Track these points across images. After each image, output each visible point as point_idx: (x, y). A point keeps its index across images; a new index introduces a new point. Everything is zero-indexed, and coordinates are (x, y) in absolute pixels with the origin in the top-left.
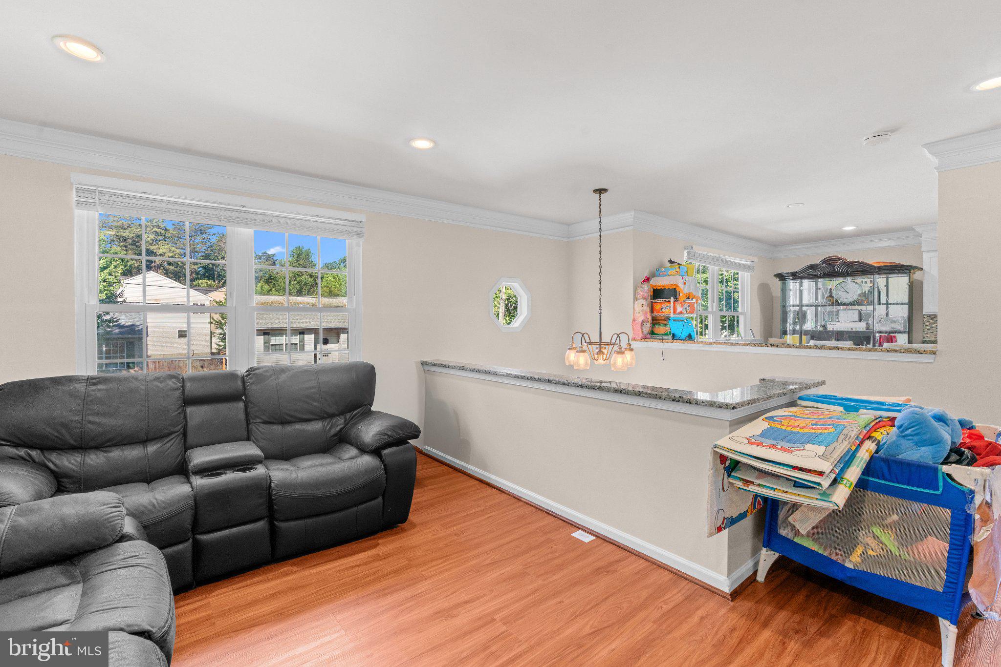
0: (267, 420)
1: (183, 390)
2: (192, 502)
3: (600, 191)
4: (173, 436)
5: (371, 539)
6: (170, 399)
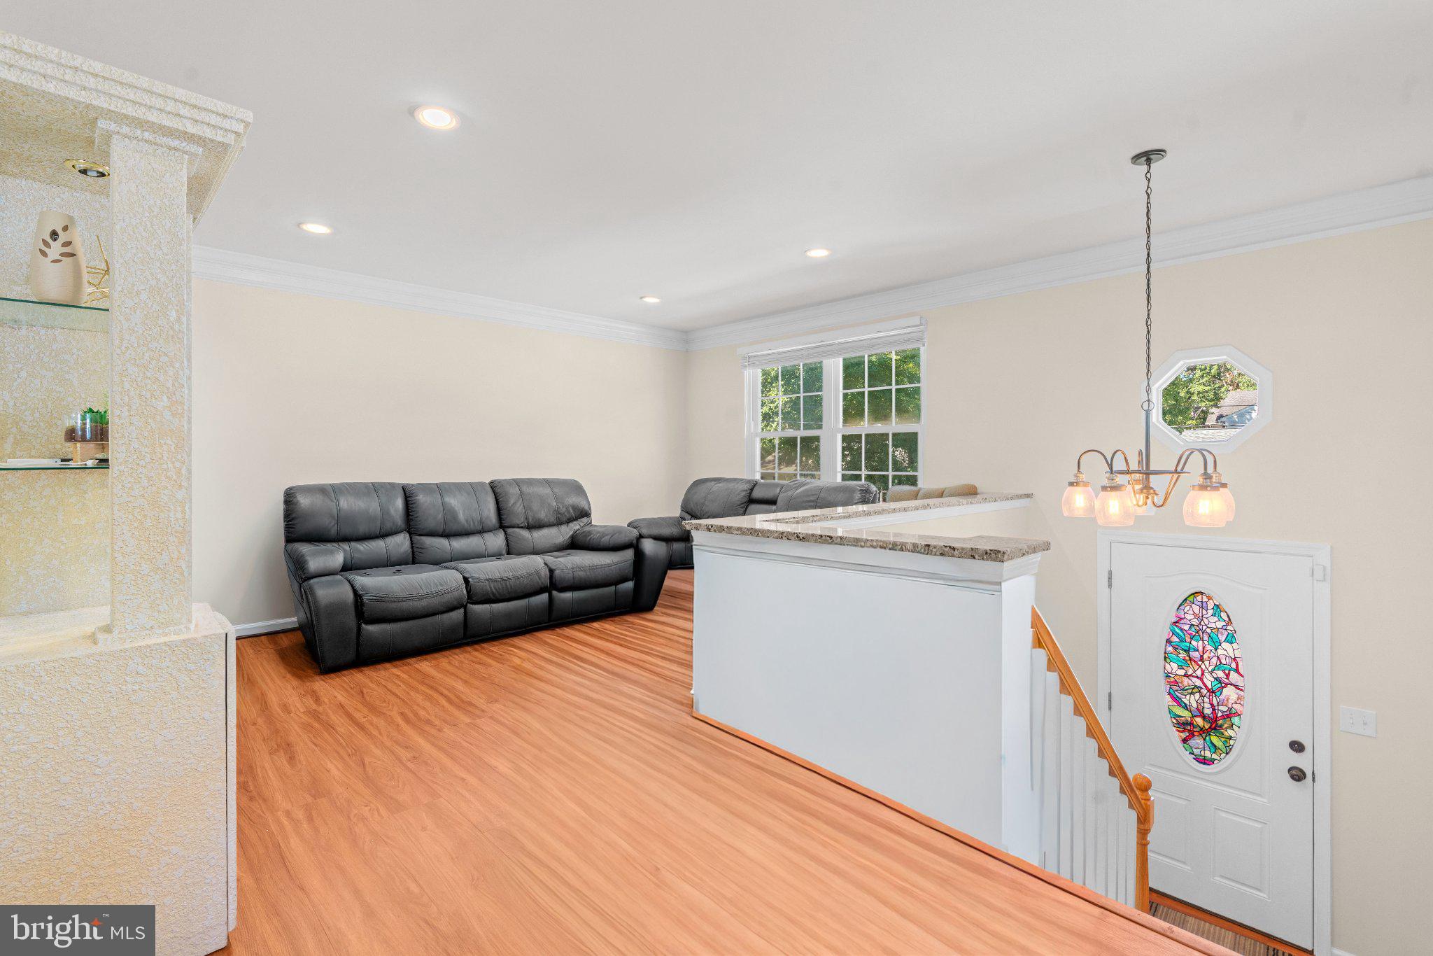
1: (751, 493)
6: (739, 497)
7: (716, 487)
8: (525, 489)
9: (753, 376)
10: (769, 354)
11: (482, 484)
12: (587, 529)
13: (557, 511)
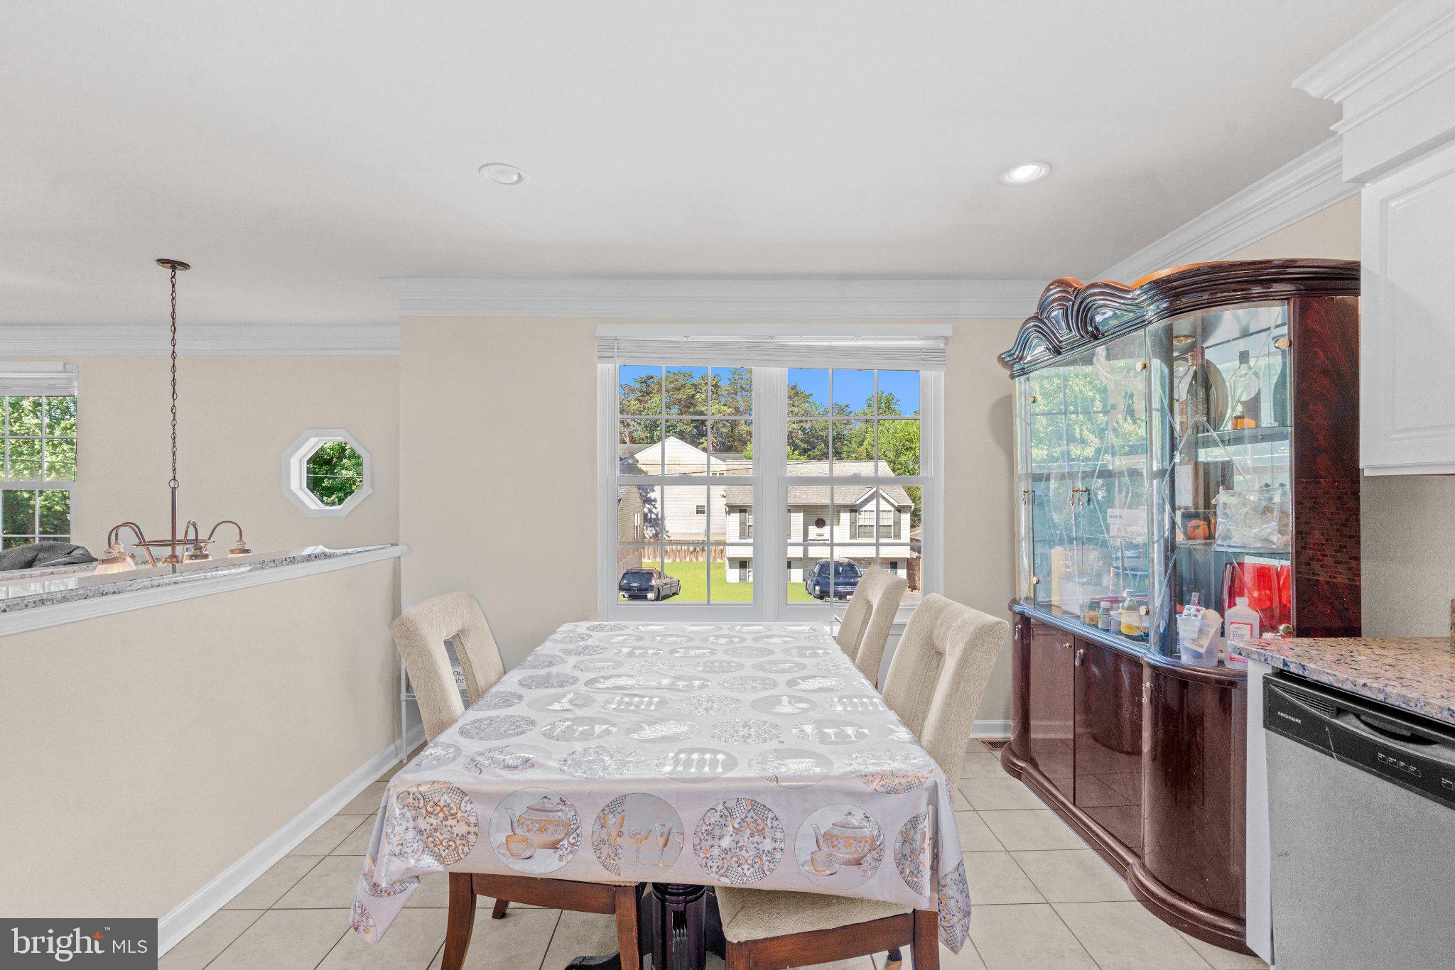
3: (174, 265)
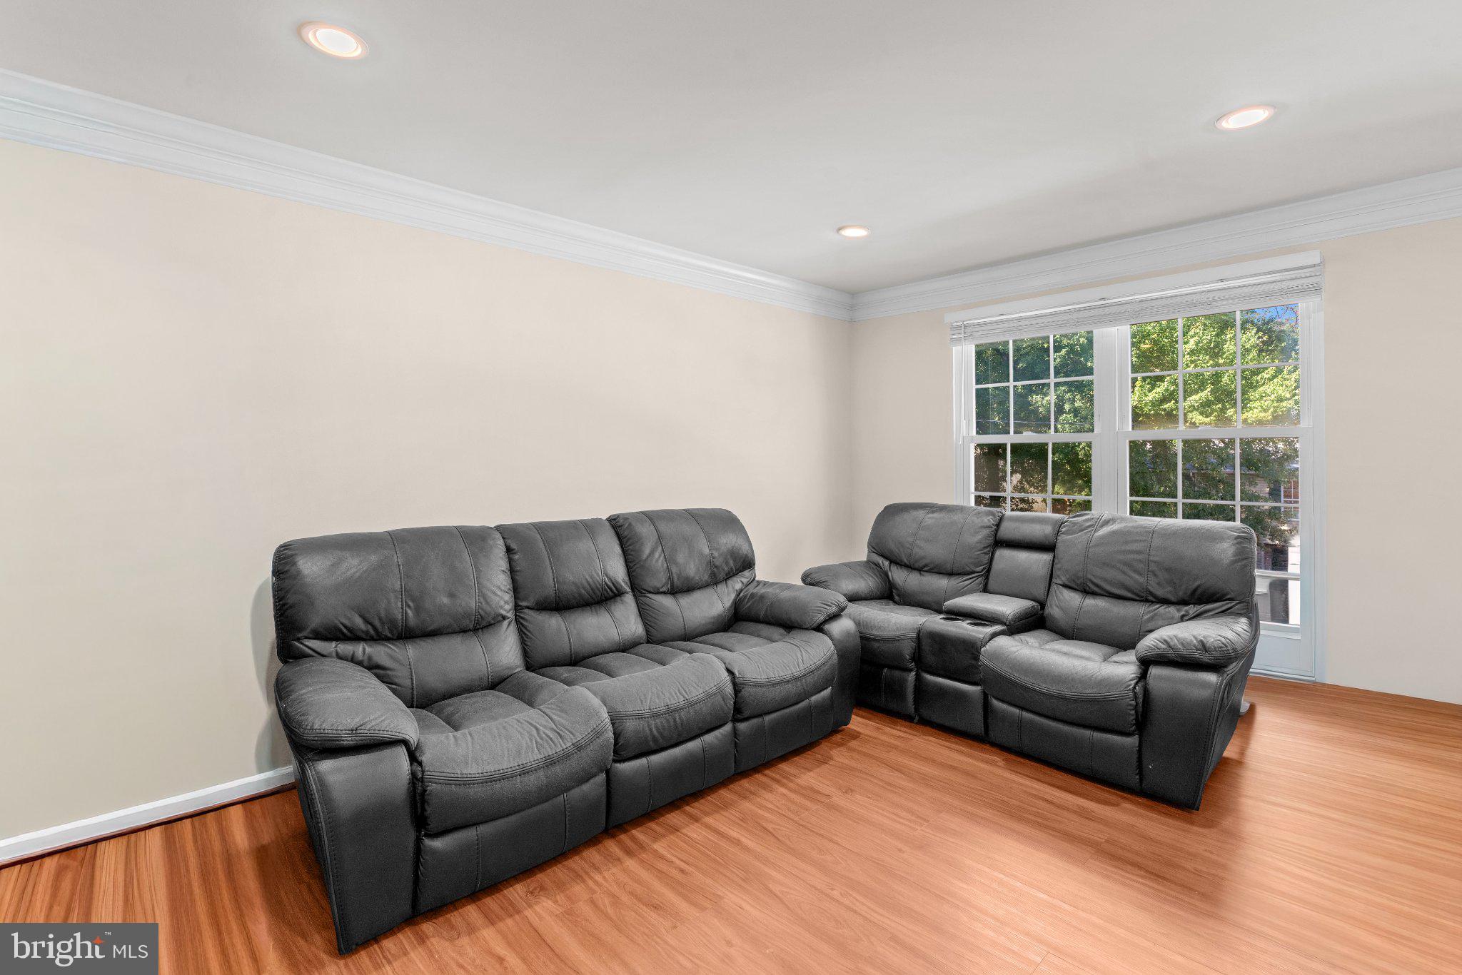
0: (1067, 583)
1: (997, 531)
2: (914, 635)
4: (973, 575)
5: (1098, 788)
6: (979, 537)
7: (930, 519)
8: (663, 527)
9: (964, 356)
10: (1002, 321)
11: (597, 521)
12: (751, 589)
13: (711, 564)
